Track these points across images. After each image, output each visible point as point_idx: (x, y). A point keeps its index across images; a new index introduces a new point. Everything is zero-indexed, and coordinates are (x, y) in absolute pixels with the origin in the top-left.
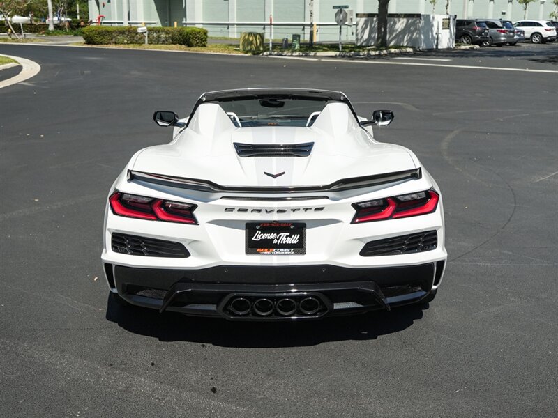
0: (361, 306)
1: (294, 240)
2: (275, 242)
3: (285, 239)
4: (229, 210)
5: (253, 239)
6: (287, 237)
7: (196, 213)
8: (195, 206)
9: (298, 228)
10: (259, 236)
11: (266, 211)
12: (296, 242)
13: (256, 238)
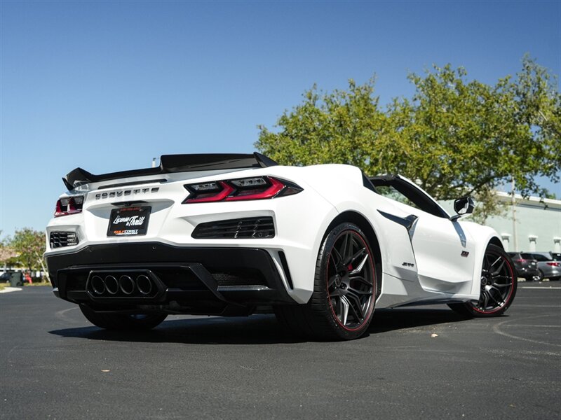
2: (127, 224)
3: (134, 221)
4: (98, 196)
5: (114, 222)
6: (136, 219)
7: (84, 203)
10: (118, 221)
11: (118, 193)
12: (141, 224)
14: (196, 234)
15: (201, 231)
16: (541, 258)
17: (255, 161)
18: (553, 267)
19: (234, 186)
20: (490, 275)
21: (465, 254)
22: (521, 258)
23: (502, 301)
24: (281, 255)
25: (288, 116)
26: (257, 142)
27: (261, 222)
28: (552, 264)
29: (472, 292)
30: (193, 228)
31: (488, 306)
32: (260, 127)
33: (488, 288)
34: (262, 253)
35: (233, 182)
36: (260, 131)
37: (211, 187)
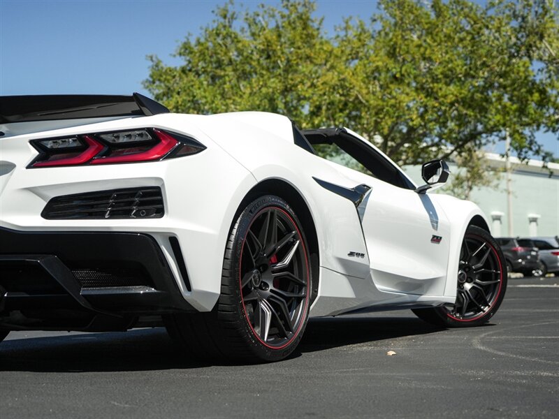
14: (47, 214)
15: (56, 208)
16: (544, 245)
17: (134, 106)
19: (105, 142)
20: (470, 268)
21: (436, 239)
22: (517, 246)
23: (486, 304)
24: (174, 242)
25: (193, 43)
26: (147, 81)
27: (145, 195)
28: (557, 253)
29: (446, 293)
30: (44, 204)
31: (467, 312)
32: (151, 58)
33: (468, 286)
34: (146, 241)
35: (102, 136)
36: (151, 64)
37: (71, 142)
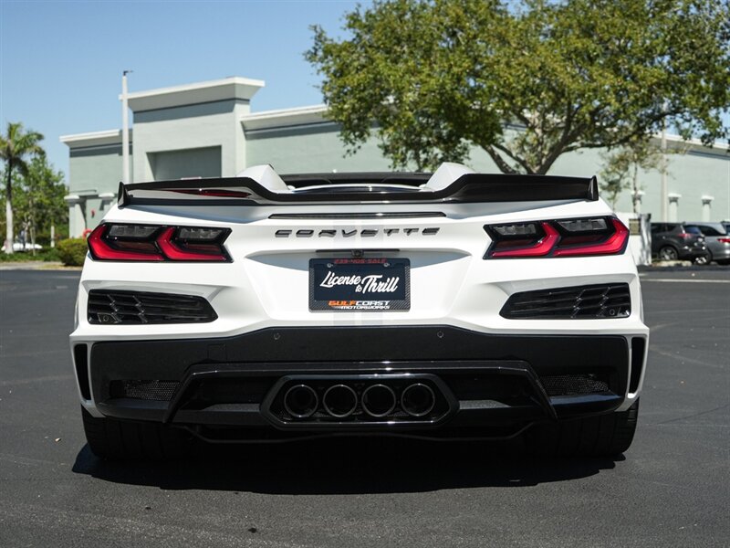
0: (507, 406)
1: (391, 286)
2: (358, 289)
3: (374, 284)
4: (281, 233)
5: (322, 285)
6: (378, 281)
7: (229, 244)
8: (226, 232)
9: (396, 265)
10: (331, 281)
11: (343, 231)
12: (392, 290)
13: (326, 283)
15: (519, 305)
16: (710, 232)
18: (727, 244)
19: (561, 230)
22: (684, 232)
28: (725, 240)
32: (315, 27)
36: (314, 34)
